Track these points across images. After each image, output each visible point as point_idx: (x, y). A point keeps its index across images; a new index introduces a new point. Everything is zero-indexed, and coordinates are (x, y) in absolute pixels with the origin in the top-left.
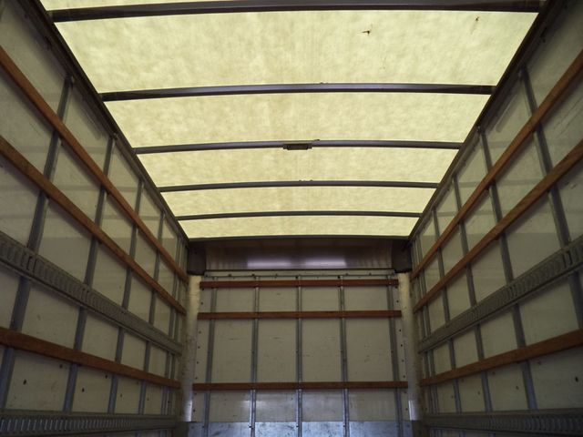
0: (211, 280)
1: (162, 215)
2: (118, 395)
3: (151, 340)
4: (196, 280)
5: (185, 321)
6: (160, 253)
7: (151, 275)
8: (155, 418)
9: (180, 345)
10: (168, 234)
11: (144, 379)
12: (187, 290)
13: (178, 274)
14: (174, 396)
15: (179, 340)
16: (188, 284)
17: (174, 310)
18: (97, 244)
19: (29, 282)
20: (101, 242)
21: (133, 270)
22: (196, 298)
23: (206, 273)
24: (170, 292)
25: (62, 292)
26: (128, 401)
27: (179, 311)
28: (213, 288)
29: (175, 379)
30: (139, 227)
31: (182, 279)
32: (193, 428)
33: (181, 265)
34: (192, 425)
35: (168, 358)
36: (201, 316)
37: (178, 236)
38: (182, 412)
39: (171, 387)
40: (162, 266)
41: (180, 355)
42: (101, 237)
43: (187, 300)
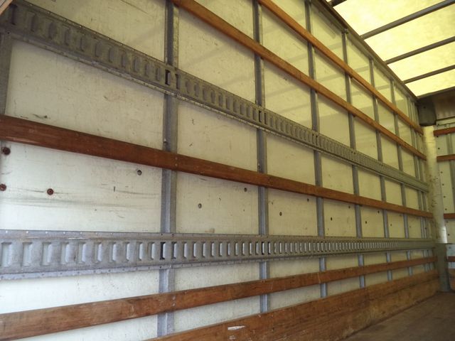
0: (443, 128)
1: (391, 83)
2: (389, 225)
3: (404, 184)
4: (429, 130)
5: (426, 165)
6: (396, 114)
7: (393, 132)
8: (418, 241)
9: (426, 184)
10: (399, 97)
11: (404, 212)
12: (423, 139)
13: (413, 127)
14: (429, 225)
15: (425, 180)
16: (423, 134)
17: (416, 158)
18: (352, 117)
19: (320, 154)
20: (354, 115)
21: (380, 132)
22: (432, 145)
23: (437, 123)
24: (410, 144)
25: (339, 156)
26: (397, 229)
27: (420, 157)
28: (446, 134)
29: (428, 211)
30: (377, 97)
31: (418, 131)
32: (450, 248)
33: (414, 119)
34: (449, 246)
35: (418, 195)
36: (440, 159)
37: (407, 97)
38: (438, 236)
39: (426, 216)
40: (400, 124)
41: (428, 192)
42: (354, 112)
43: (425, 147)
